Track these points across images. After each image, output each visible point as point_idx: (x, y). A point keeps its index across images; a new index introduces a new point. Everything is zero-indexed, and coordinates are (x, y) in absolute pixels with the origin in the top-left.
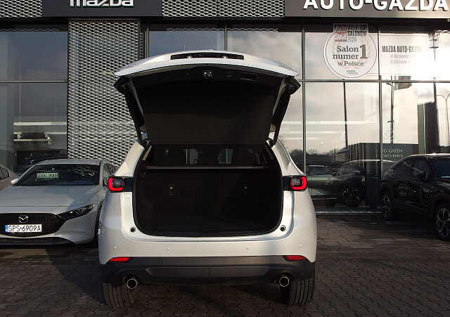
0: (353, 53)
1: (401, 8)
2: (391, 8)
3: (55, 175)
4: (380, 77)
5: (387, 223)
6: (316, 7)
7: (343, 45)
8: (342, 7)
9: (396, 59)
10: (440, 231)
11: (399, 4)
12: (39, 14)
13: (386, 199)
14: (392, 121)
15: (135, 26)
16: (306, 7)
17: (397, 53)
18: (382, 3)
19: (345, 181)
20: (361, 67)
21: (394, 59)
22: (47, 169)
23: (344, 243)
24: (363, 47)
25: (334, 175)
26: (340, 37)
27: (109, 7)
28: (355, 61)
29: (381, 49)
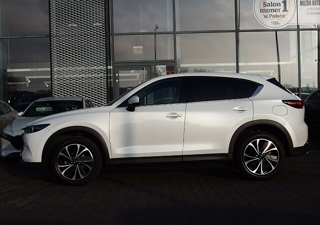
3: (50, 109)
4: (298, 26)
9: (311, 11)
17: (312, 6)
21: (310, 11)
29: (299, 3)
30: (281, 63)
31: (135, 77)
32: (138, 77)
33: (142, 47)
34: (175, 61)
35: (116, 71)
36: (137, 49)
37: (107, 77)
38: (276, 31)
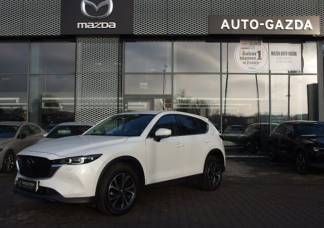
0: (253, 56)
1: (282, 28)
2: (276, 28)
3: (69, 132)
4: (270, 71)
5: (271, 163)
6: (228, 28)
7: (246, 51)
8: (245, 28)
10: (299, 168)
11: (281, 26)
12: (59, 33)
13: (271, 149)
14: (289, 96)
15: (116, 40)
16: (222, 28)
17: (281, 56)
18: (271, 25)
19: (249, 136)
20: (258, 65)
21: (279, 60)
22: (64, 128)
23: (239, 174)
24: (259, 52)
25: (243, 133)
26: (244, 46)
27: (101, 28)
28: (254, 61)
29: (270, 54)
30: (260, 99)
31: (144, 106)
32: (145, 106)
33: (146, 84)
34: (172, 96)
35: (125, 101)
36: (144, 85)
37: (118, 105)
38: (256, 74)
